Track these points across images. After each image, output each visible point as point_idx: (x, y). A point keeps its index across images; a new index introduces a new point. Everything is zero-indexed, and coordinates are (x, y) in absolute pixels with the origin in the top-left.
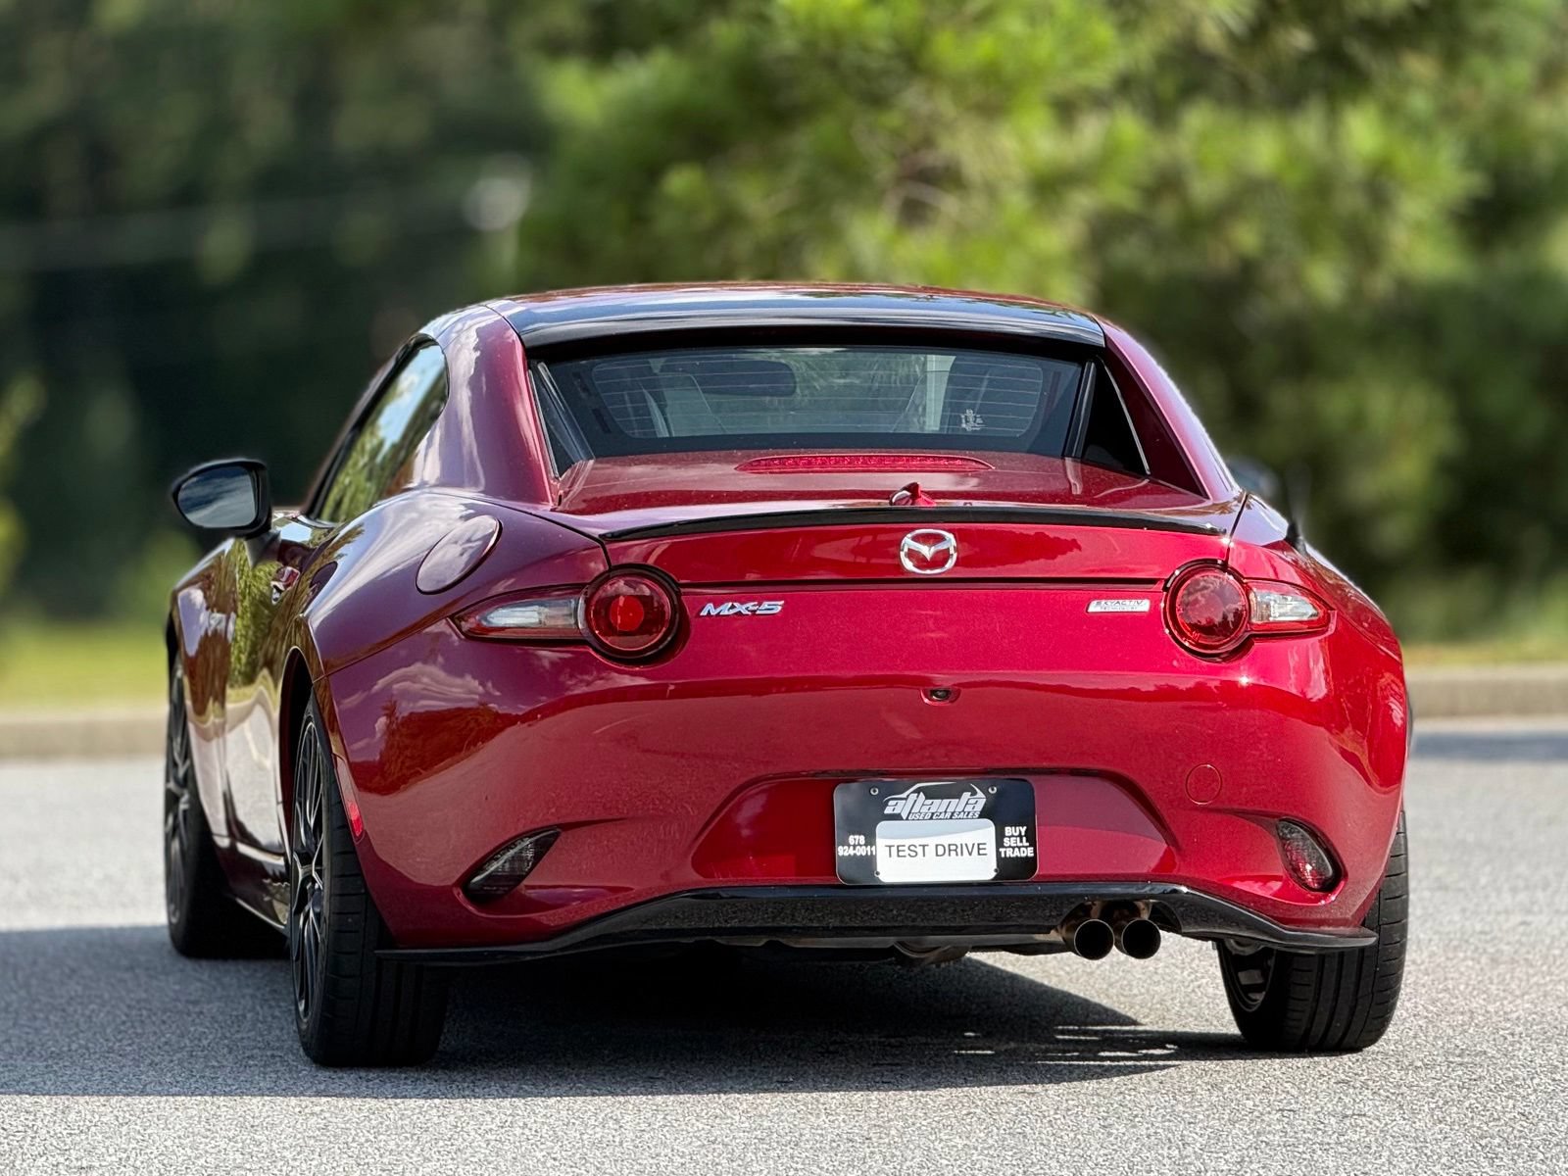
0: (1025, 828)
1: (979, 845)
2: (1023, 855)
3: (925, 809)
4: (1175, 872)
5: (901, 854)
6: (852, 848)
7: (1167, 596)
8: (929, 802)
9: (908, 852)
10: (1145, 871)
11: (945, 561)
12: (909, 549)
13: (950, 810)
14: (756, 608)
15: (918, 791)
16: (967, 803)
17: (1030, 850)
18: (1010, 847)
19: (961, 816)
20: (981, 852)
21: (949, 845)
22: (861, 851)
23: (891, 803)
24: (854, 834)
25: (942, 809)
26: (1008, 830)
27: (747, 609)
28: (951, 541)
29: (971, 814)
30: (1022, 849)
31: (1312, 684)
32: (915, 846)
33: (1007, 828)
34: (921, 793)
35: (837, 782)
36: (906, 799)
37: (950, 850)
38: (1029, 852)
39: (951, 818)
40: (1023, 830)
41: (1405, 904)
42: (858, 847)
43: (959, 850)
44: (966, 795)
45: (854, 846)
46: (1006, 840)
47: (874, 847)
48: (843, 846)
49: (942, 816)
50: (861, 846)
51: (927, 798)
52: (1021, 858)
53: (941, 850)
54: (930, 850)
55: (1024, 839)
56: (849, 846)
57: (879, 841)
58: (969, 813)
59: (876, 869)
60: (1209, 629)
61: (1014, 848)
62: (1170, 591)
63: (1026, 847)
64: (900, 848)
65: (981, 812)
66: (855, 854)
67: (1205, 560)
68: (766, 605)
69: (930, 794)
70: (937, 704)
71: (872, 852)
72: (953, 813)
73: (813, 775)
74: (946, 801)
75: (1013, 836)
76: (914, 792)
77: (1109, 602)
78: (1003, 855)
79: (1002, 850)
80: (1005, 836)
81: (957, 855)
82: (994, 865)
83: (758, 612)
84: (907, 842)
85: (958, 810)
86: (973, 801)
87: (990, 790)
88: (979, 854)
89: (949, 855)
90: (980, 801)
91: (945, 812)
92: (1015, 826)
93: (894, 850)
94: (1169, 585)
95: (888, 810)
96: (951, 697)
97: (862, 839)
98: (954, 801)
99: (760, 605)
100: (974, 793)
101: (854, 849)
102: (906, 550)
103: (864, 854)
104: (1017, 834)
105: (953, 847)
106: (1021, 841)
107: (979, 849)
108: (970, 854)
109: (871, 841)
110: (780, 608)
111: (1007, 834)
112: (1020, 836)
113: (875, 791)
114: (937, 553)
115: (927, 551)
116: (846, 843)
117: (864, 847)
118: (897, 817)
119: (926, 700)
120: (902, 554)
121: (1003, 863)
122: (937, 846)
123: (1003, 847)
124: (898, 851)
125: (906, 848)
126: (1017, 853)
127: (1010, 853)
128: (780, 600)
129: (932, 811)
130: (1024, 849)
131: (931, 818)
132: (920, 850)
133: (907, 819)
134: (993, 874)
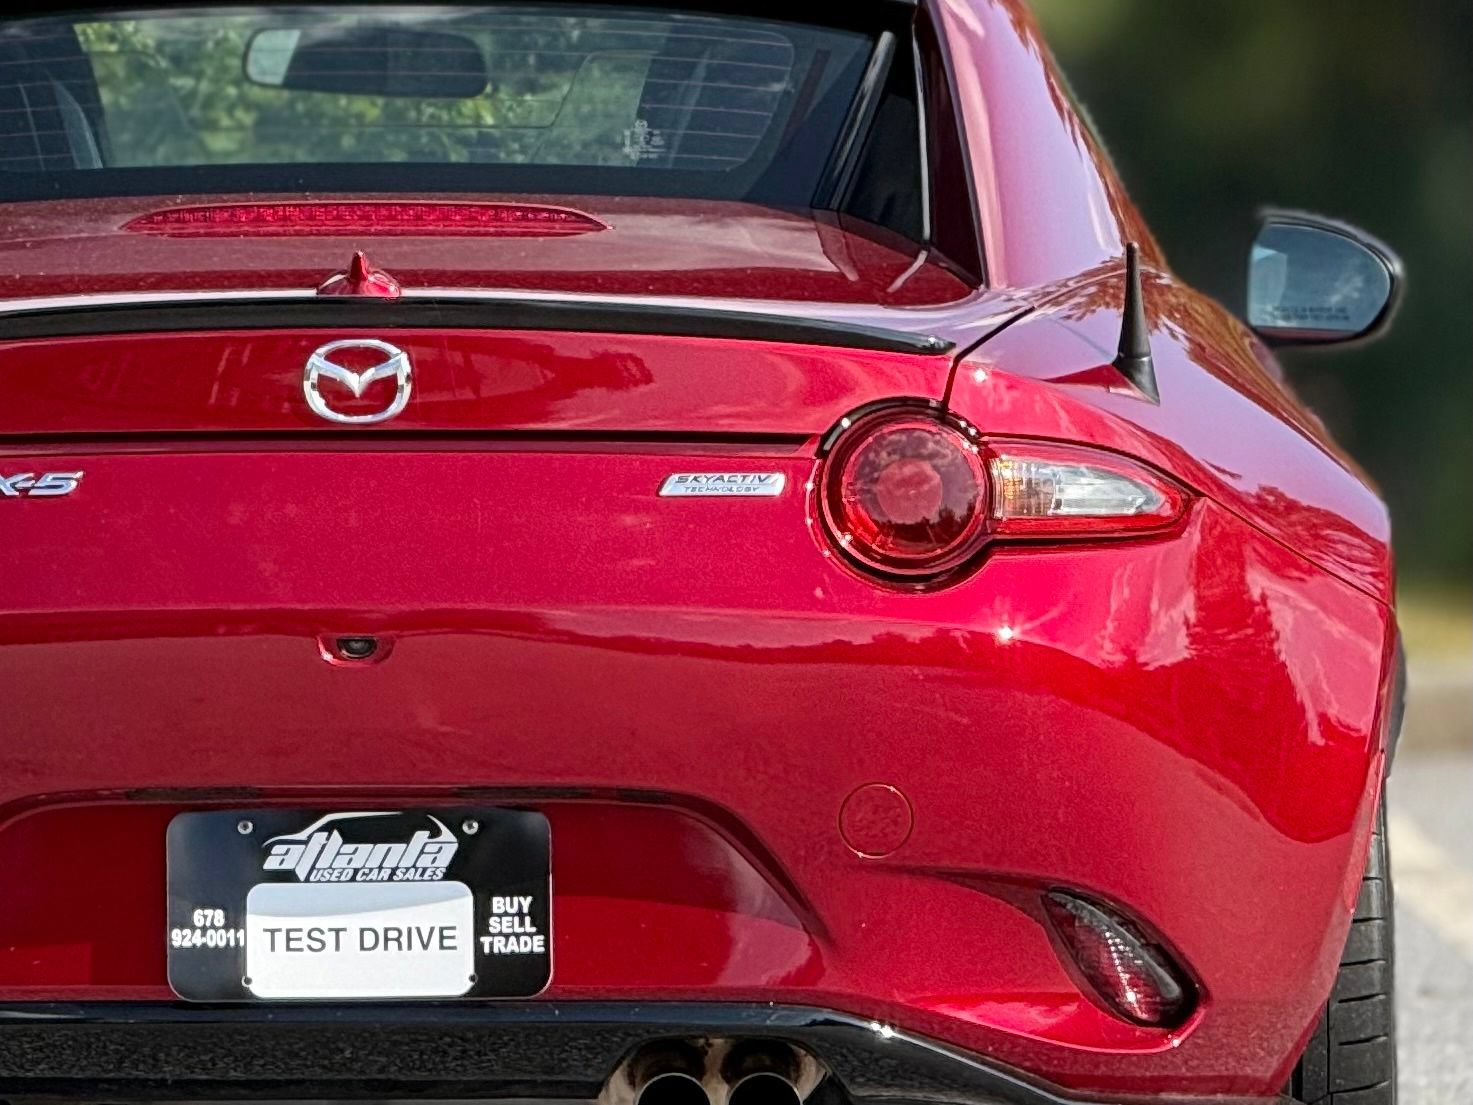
0: (529, 899)
1: (442, 930)
2: (527, 950)
3: (341, 862)
4: (821, 986)
5: (293, 944)
6: (198, 932)
7: (821, 468)
8: (350, 848)
9: (306, 941)
10: (763, 980)
11: (390, 399)
12: (321, 377)
13: (390, 863)
14: (29, 484)
15: (328, 828)
16: (422, 852)
17: (539, 940)
18: (500, 934)
19: (410, 874)
20: (447, 943)
21: (386, 930)
22: (217, 939)
23: (278, 849)
24: (203, 907)
25: (374, 863)
26: (499, 904)
27: (13, 485)
28: (400, 364)
29: (428, 873)
30: (523, 939)
31: (1148, 639)
32: (322, 932)
33: (495, 900)
34: (336, 833)
35: (175, 811)
36: (305, 843)
37: (387, 939)
38: (536, 945)
39: (390, 879)
40: (526, 902)
41: (1388, 1054)
42: (211, 932)
43: (404, 940)
44: (421, 837)
45: (204, 929)
46: (493, 921)
47: (241, 934)
48: (182, 928)
49: (373, 876)
50: (216, 929)
51: (347, 840)
52: (520, 956)
53: (369, 939)
54: (350, 940)
55: (528, 920)
56: (193, 928)
57: (251, 919)
58: (425, 870)
59: (245, 973)
60: (916, 533)
61: (507, 936)
62: (831, 457)
63: (531, 935)
64: (293, 935)
65: (449, 868)
66: (204, 945)
67: (904, 400)
68: (49, 479)
69: (353, 833)
70: (350, 665)
71: (237, 940)
72: (394, 871)
73: (128, 796)
74: (382, 848)
75: (506, 914)
76: (321, 830)
77: (703, 477)
78: (487, 950)
79: (485, 940)
80: (492, 914)
81: (400, 948)
82: (470, 970)
83: (32, 492)
84: (307, 923)
85: (404, 864)
86: (435, 848)
87: (465, 828)
88: (442, 947)
89: (386, 948)
90: (447, 845)
91: (380, 868)
92: (512, 896)
93: (280, 938)
94: (827, 447)
95: (271, 864)
96: (379, 652)
97: (219, 916)
98: (397, 848)
99: (37, 478)
100: (435, 833)
101: (204, 935)
102: (314, 376)
103: (222, 944)
104: (514, 910)
105: (393, 934)
106: (522, 924)
107: (442, 938)
108: (425, 947)
109: (236, 920)
110: (74, 484)
111: (495, 910)
112: (520, 914)
113: (245, 827)
114: (373, 385)
115: (356, 382)
116: (186, 923)
117: (222, 931)
118: (288, 876)
119: (327, 657)
120: (307, 385)
121: (486, 964)
122: (362, 931)
123: (489, 934)
124: (289, 939)
125: (304, 935)
126: (513, 946)
127: (499, 946)
128: (74, 469)
129: (354, 865)
130: (527, 938)
131: (353, 879)
132: (330, 938)
133: (307, 880)
134: (469, 985)
